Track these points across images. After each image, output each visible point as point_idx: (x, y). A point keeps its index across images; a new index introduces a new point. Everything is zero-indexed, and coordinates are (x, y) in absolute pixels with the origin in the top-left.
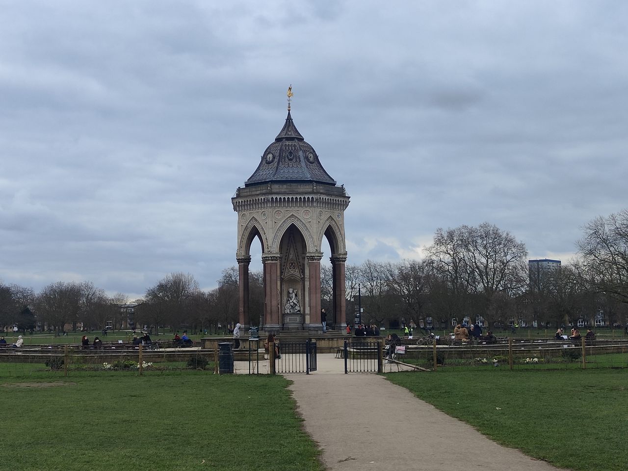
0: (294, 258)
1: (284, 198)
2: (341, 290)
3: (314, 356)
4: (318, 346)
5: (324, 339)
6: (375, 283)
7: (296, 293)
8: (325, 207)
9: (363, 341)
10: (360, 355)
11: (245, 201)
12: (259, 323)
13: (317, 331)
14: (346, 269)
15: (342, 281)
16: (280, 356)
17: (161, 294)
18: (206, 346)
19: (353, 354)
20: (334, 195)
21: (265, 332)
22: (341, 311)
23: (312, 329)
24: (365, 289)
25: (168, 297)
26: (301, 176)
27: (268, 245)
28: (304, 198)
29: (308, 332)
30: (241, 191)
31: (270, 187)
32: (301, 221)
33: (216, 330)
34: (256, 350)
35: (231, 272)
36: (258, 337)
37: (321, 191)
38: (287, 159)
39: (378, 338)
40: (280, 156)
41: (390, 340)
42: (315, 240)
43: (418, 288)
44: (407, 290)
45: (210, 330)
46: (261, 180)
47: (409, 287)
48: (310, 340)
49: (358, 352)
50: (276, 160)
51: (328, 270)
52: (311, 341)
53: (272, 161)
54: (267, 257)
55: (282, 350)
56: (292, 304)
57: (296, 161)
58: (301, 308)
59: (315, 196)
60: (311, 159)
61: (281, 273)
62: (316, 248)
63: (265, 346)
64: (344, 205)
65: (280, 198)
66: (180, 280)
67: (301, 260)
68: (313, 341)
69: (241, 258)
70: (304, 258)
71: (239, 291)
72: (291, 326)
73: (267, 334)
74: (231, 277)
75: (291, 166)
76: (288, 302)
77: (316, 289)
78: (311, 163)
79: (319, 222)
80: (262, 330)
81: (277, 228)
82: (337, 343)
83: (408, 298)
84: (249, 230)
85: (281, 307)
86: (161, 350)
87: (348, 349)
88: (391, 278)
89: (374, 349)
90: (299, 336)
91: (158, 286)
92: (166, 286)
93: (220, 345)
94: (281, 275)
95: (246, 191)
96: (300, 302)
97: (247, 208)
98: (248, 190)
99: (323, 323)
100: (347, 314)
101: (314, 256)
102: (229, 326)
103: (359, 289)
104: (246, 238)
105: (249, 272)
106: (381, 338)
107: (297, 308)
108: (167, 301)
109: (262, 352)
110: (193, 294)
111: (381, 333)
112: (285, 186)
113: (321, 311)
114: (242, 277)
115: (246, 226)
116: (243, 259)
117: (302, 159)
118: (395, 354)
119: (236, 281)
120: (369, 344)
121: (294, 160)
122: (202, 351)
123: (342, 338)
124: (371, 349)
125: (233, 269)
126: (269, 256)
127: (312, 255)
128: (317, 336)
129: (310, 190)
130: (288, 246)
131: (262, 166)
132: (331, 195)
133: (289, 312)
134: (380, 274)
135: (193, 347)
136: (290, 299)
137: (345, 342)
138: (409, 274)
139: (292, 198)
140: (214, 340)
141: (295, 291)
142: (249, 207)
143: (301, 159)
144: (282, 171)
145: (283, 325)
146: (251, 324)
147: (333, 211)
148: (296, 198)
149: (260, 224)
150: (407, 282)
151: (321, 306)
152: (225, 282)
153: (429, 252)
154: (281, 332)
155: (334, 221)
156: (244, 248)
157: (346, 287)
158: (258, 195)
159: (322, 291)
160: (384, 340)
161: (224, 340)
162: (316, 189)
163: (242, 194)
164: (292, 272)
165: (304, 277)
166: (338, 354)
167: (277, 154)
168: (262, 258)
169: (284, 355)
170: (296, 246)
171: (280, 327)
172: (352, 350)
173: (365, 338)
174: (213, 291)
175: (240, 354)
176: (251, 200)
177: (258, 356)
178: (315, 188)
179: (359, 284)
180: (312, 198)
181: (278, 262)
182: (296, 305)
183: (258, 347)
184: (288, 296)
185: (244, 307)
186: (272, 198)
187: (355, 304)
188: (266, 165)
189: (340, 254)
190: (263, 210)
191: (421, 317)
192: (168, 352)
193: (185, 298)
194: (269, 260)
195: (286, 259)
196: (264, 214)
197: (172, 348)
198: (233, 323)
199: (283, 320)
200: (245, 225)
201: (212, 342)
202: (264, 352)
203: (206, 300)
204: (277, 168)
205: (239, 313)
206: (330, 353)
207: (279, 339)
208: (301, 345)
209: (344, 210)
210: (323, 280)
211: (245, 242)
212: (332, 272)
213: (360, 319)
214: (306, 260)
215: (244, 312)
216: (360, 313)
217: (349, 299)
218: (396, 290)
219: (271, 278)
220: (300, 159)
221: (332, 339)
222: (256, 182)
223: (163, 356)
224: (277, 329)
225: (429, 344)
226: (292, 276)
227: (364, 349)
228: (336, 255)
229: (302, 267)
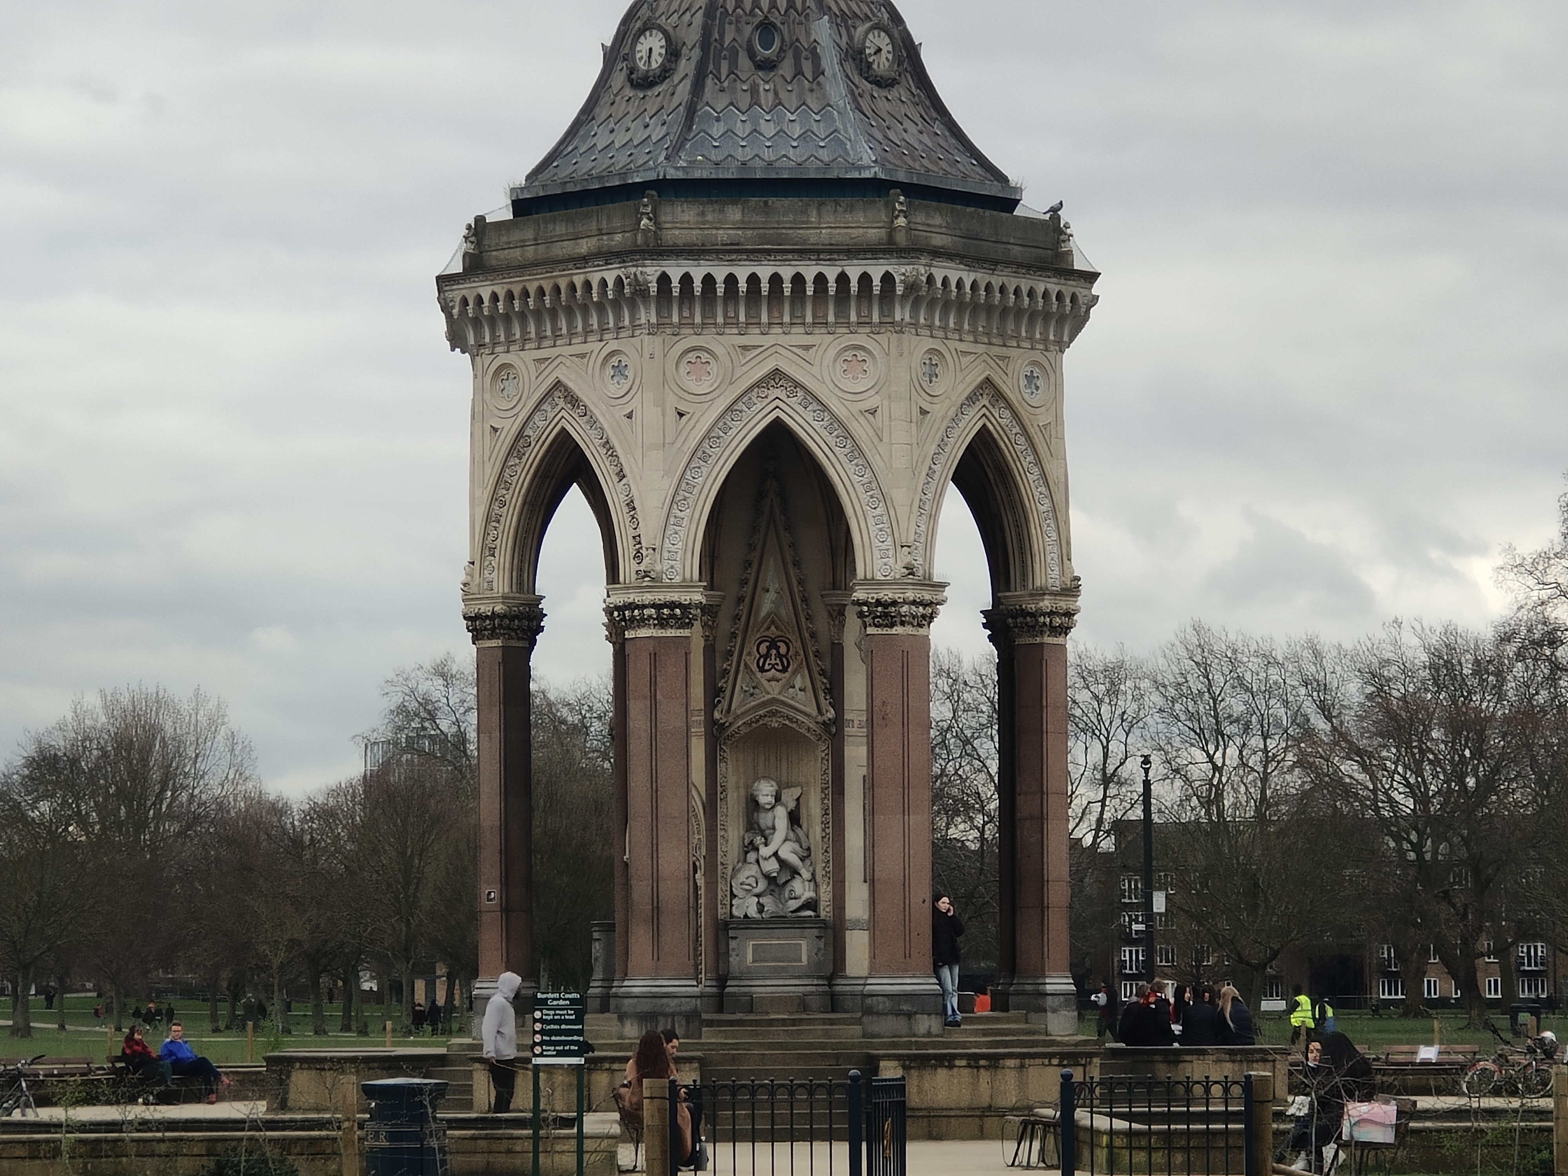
0: (786, 612)
1: (731, 280)
2: (1042, 792)
3: (890, 1153)
4: (914, 1098)
5: (946, 1061)
6: (1232, 752)
7: (792, 805)
8: (959, 330)
9: (1163, 1072)
10: (1150, 1149)
11: (510, 296)
12: (588, 970)
13: (909, 1015)
14: (1071, 672)
15: (1051, 741)
16: (702, 1152)
17: (44, 806)
18: (292, 1096)
19: (1110, 1146)
20: (1007, 263)
21: (622, 1017)
22: (1043, 908)
23: (884, 1005)
24: (1178, 783)
25: (83, 822)
26: (824, 155)
27: (637, 539)
28: (843, 279)
29: (858, 1022)
30: (491, 240)
31: (655, 218)
32: (825, 407)
33: (347, 1010)
34: (567, 1123)
35: (435, 689)
36: (584, 1048)
37: (938, 240)
38: (744, 61)
39: (1249, 1058)
40: (705, 42)
41: (1315, 1071)
42: (902, 512)
43: (1471, 782)
44: (1412, 790)
45: (318, 1007)
46: (600, 178)
47: (1419, 773)
48: (871, 1064)
49: (1139, 1133)
50: (686, 67)
51: (971, 678)
52: (876, 1070)
53: (665, 73)
54: (632, 606)
55: (713, 1120)
56: (772, 866)
57: (799, 72)
58: (823, 888)
59: (901, 271)
60: (883, 63)
61: (713, 693)
62: (904, 558)
63: (617, 1097)
64: (1061, 320)
65: (709, 280)
66: (152, 731)
67: (822, 623)
68: (889, 1071)
69: (485, 609)
70: (838, 614)
71: (476, 794)
72: (762, 989)
73: (632, 1031)
74: (433, 719)
75: (767, 99)
76: (752, 856)
77: (905, 786)
78: (882, 83)
79: (924, 412)
80: (604, 1008)
81: (693, 444)
82: (1022, 1085)
83: (1414, 837)
84: (535, 453)
85: (712, 884)
86: (45, 1114)
87: (1082, 1116)
88: (1320, 724)
89: (1227, 1117)
90: (811, 1046)
91: (31, 762)
92: (74, 762)
93: (369, 1092)
94: (711, 704)
95: (516, 236)
96: (818, 855)
97: (524, 331)
98: (529, 234)
99: (946, 973)
100: (1076, 926)
101: (894, 603)
102: (420, 986)
103: (1147, 784)
104: (515, 498)
105: (533, 686)
106: (1264, 1057)
107: (801, 889)
108: (75, 845)
109: (604, 1129)
110: (220, 805)
111: (1267, 1027)
112: (734, 214)
113: (935, 910)
114: (495, 718)
115: (520, 435)
116: (502, 617)
117: (830, 61)
118: (1343, 1145)
119: (461, 739)
120: (1198, 1090)
121: (786, 68)
122: (271, 1125)
123: (1051, 1056)
124: (1208, 1117)
125: (443, 673)
126: (648, 598)
127: (887, 595)
128: (909, 1045)
129: (875, 235)
130: (751, 547)
131: (606, 99)
132: (993, 263)
133: (753, 912)
134: (1261, 702)
135: (220, 1099)
136: (759, 840)
137: (1067, 1078)
138: (1423, 706)
139: (776, 279)
140: (339, 1064)
141: (790, 796)
142: (532, 328)
143: (825, 64)
144: (717, 130)
145: (722, 980)
146: (543, 981)
147: (1004, 351)
148: (798, 279)
149: (593, 422)
150: (1409, 747)
151: (936, 877)
152: (396, 744)
153: (1531, 582)
154: (710, 1023)
155: (1010, 406)
156: (503, 557)
157: (1075, 775)
158: (583, 261)
159: (937, 796)
160: (1282, 1068)
161: (393, 1065)
162: (909, 229)
163: (495, 257)
164: (774, 690)
165: (839, 721)
166: (1025, 1145)
167: (692, 36)
168: (609, 611)
169: (724, 1150)
170: (792, 545)
171: (701, 996)
172: (1102, 1123)
173: (1174, 1059)
174: (335, 792)
175: (482, 1144)
176: (548, 287)
177: (580, 1152)
178: (901, 221)
179: (1146, 760)
180: (887, 278)
181: (695, 634)
182: (795, 872)
183: (584, 1104)
184: (752, 826)
185: (506, 883)
186: (664, 279)
187: (1125, 868)
188: (629, 92)
189: (1042, 592)
190: (613, 345)
191: (1484, 943)
192: (84, 1127)
193: (175, 828)
194: (643, 622)
195: (737, 618)
196: (620, 370)
197: (109, 1103)
198: (441, 970)
199: (721, 954)
200: (510, 428)
201: (329, 1076)
202: (616, 1129)
203: (296, 842)
204: (691, 111)
205: (474, 916)
206: (981, 1135)
207: (700, 1060)
208: (821, 1096)
209: (1062, 346)
210: (943, 732)
211: (510, 517)
212: (993, 692)
213: (1150, 954)
214: (852, 623)
215: (506, 909)
216: (1150, 918)
217: (1088, 840)
218: (1347, 791)
219: (654, 720)
220: (816, 58)
221: (994, 1062)
222: (570, 188)
223: (55, 1151)
224: (688, 1005)
225: (1530, 1090)
226: (773, 714)
227: (1169, 1118)
228: (1016, 595)
229: (827, 665)
